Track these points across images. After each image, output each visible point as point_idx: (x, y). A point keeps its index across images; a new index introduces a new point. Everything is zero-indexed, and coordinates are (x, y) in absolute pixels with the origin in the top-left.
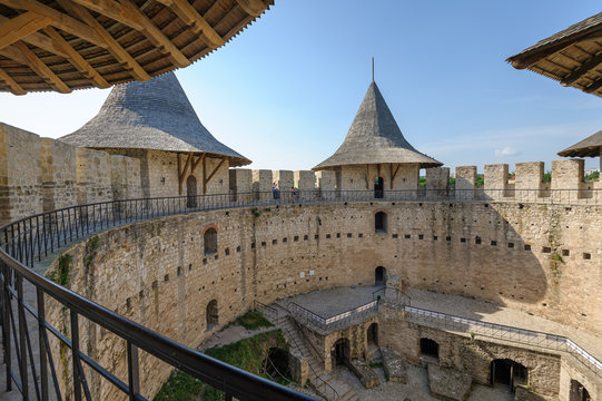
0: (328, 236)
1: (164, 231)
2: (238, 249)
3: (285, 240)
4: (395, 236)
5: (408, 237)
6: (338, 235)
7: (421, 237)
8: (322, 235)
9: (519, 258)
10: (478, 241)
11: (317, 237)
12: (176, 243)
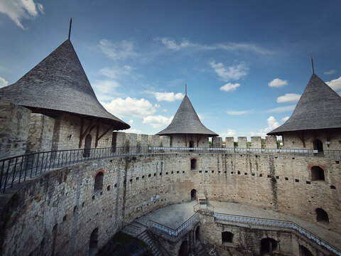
0: (167, 173)
1: (69, 177)
2: (116, 186)
3: (143, 177)
4: (200, 172)
5: (206, 172)
6: (172, 173)
7: (213, 172)
8: (164, 173)
9: (258, 181)
10: (239, 173)
11: (161, 174)
12: (76, 186)
